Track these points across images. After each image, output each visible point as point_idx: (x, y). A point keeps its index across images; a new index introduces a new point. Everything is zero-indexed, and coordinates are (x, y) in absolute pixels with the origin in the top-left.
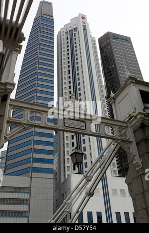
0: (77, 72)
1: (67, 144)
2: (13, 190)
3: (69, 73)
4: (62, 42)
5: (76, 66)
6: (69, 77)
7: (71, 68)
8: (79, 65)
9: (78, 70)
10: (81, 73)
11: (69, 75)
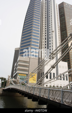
0: (49, 18)
1: (43, 47)
2: (23, 62)
3: (46, 18)
4: (44, 4)
5: (49, 15)
6: (46, 20)
7: (46, 16)
8: (50, 15)
9: (50, 17)
10: (51, 19)
11: (46, 19)
